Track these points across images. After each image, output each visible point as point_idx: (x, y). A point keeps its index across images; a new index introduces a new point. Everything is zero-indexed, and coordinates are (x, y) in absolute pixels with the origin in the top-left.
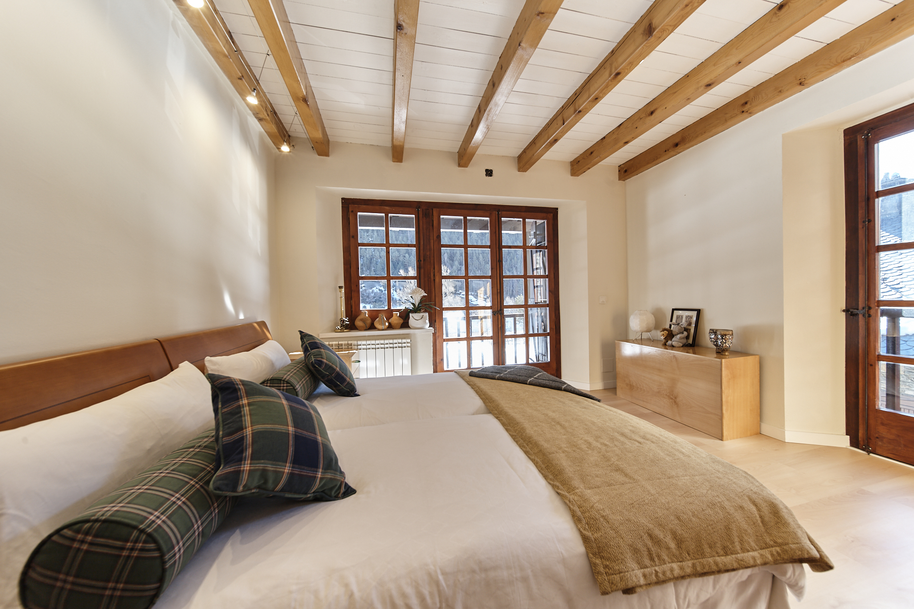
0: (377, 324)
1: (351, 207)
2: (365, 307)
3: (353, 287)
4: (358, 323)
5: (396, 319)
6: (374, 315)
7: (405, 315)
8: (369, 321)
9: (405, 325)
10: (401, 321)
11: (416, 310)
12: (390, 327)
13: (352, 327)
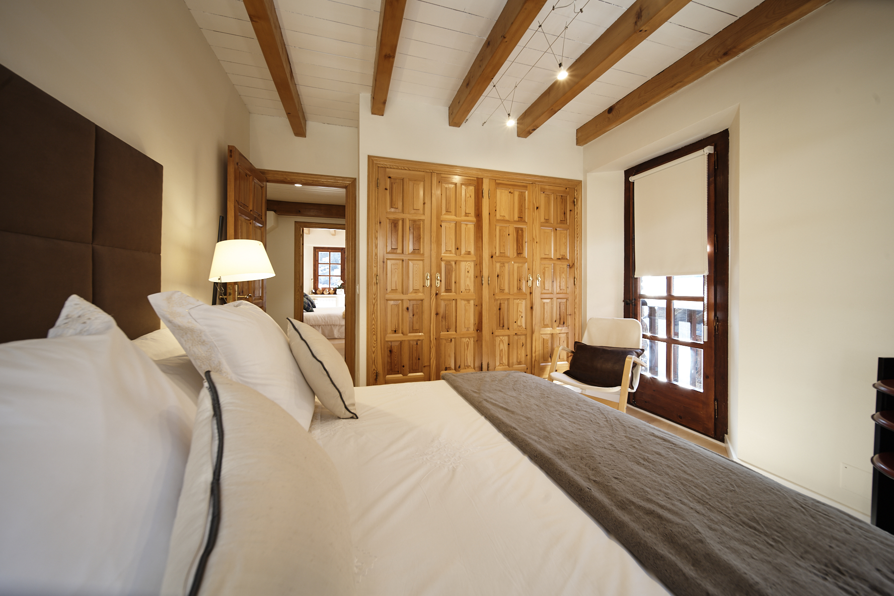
0: (324, 293)
1: (317, 250)
2: (320, 286)
3: (317, 279)
4: (318, 292)
5: (332, 291)
6: (324, 289)
7: (335, 290)
8: (322, 292)
9: (335, 293)
10: (334, 292)
11: (339, 288)
12: (329, 294)
13: (315, 293)
